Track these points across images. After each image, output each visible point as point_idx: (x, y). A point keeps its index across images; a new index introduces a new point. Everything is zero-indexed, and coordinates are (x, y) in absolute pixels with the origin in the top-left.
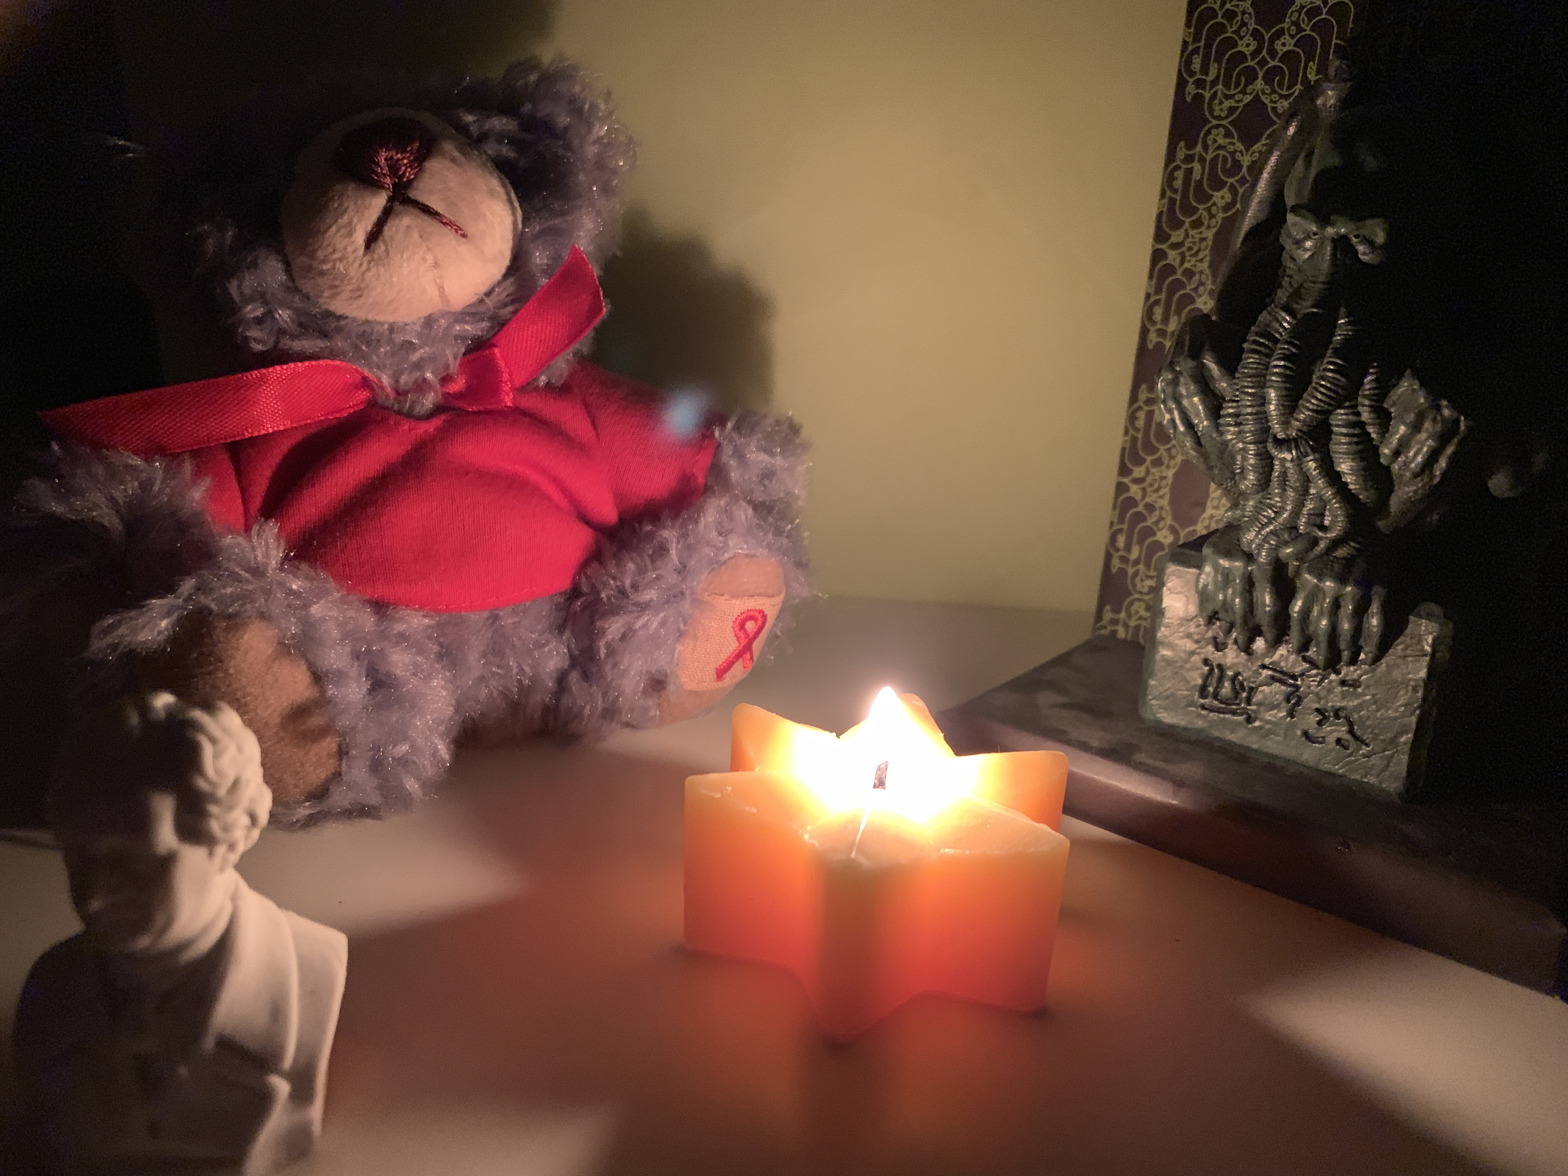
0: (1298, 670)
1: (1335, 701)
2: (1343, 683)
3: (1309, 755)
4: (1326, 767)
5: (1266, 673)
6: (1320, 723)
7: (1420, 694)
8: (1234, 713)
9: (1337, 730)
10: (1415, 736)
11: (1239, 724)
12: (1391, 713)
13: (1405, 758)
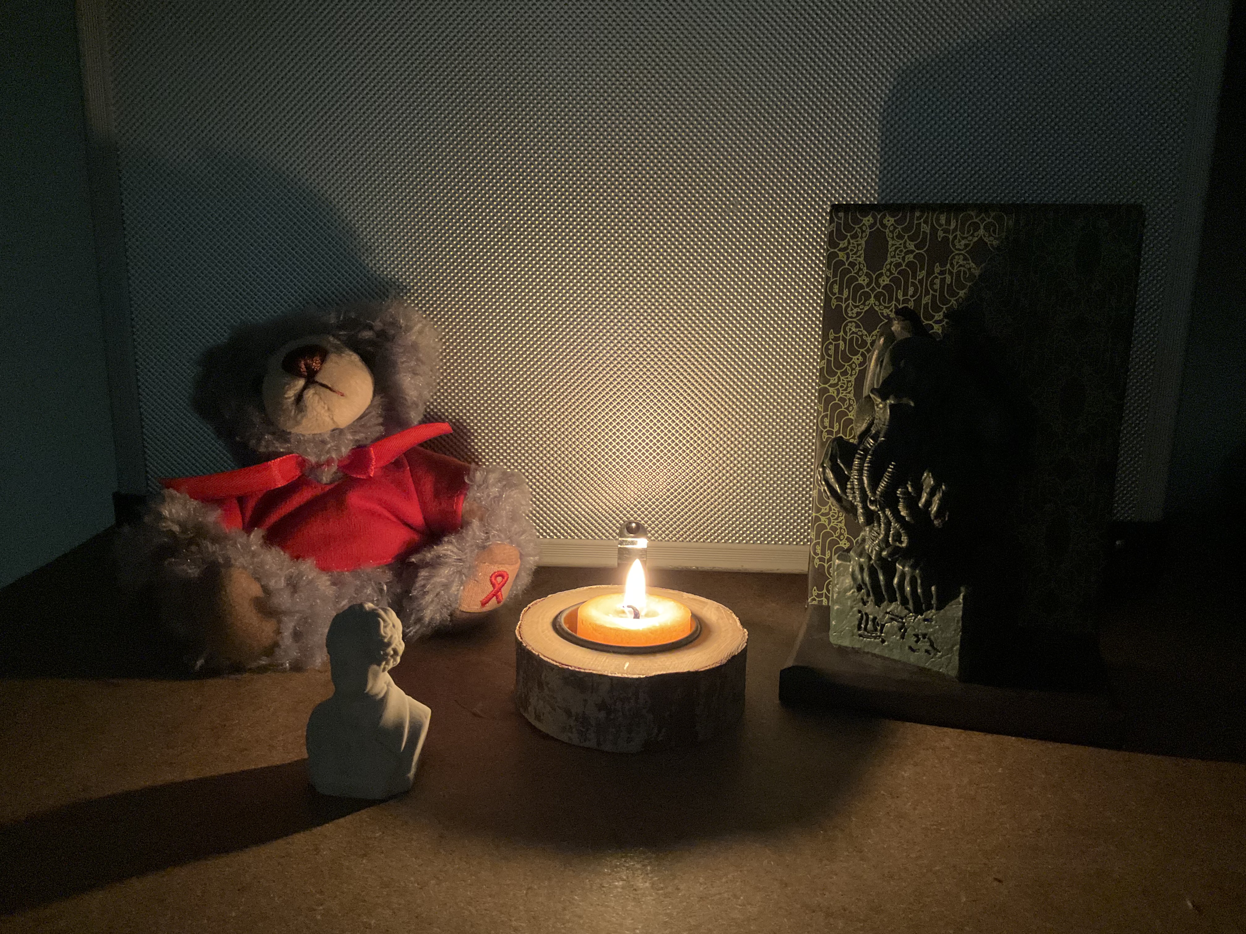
0: (903, 615)
1: (921, 630)
2: (925, 620)
3: (913, 658)
4: (922, 665)
5: (887, 616)
6: (917, 642)
7: (960, 625)
8: (875, 638)
9: (924, 645)
10: (961, 646)
11: (878, 644)
12: (948, 635)
13: (957, 658)
